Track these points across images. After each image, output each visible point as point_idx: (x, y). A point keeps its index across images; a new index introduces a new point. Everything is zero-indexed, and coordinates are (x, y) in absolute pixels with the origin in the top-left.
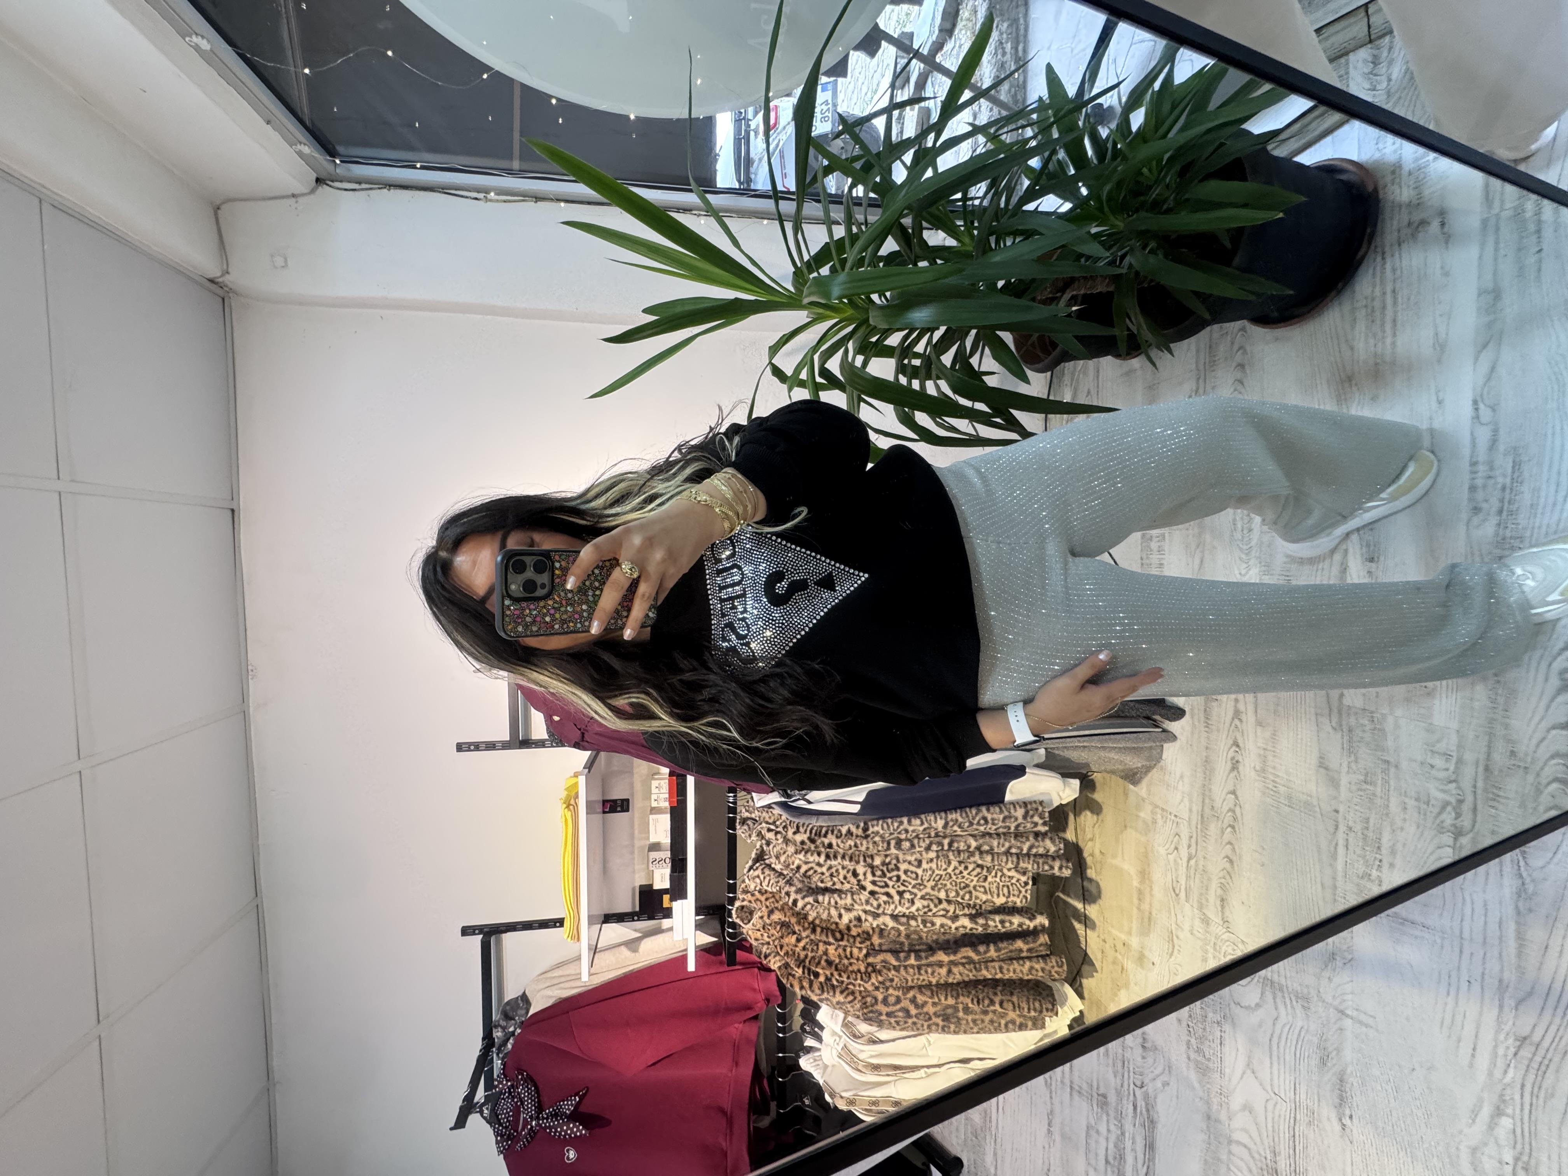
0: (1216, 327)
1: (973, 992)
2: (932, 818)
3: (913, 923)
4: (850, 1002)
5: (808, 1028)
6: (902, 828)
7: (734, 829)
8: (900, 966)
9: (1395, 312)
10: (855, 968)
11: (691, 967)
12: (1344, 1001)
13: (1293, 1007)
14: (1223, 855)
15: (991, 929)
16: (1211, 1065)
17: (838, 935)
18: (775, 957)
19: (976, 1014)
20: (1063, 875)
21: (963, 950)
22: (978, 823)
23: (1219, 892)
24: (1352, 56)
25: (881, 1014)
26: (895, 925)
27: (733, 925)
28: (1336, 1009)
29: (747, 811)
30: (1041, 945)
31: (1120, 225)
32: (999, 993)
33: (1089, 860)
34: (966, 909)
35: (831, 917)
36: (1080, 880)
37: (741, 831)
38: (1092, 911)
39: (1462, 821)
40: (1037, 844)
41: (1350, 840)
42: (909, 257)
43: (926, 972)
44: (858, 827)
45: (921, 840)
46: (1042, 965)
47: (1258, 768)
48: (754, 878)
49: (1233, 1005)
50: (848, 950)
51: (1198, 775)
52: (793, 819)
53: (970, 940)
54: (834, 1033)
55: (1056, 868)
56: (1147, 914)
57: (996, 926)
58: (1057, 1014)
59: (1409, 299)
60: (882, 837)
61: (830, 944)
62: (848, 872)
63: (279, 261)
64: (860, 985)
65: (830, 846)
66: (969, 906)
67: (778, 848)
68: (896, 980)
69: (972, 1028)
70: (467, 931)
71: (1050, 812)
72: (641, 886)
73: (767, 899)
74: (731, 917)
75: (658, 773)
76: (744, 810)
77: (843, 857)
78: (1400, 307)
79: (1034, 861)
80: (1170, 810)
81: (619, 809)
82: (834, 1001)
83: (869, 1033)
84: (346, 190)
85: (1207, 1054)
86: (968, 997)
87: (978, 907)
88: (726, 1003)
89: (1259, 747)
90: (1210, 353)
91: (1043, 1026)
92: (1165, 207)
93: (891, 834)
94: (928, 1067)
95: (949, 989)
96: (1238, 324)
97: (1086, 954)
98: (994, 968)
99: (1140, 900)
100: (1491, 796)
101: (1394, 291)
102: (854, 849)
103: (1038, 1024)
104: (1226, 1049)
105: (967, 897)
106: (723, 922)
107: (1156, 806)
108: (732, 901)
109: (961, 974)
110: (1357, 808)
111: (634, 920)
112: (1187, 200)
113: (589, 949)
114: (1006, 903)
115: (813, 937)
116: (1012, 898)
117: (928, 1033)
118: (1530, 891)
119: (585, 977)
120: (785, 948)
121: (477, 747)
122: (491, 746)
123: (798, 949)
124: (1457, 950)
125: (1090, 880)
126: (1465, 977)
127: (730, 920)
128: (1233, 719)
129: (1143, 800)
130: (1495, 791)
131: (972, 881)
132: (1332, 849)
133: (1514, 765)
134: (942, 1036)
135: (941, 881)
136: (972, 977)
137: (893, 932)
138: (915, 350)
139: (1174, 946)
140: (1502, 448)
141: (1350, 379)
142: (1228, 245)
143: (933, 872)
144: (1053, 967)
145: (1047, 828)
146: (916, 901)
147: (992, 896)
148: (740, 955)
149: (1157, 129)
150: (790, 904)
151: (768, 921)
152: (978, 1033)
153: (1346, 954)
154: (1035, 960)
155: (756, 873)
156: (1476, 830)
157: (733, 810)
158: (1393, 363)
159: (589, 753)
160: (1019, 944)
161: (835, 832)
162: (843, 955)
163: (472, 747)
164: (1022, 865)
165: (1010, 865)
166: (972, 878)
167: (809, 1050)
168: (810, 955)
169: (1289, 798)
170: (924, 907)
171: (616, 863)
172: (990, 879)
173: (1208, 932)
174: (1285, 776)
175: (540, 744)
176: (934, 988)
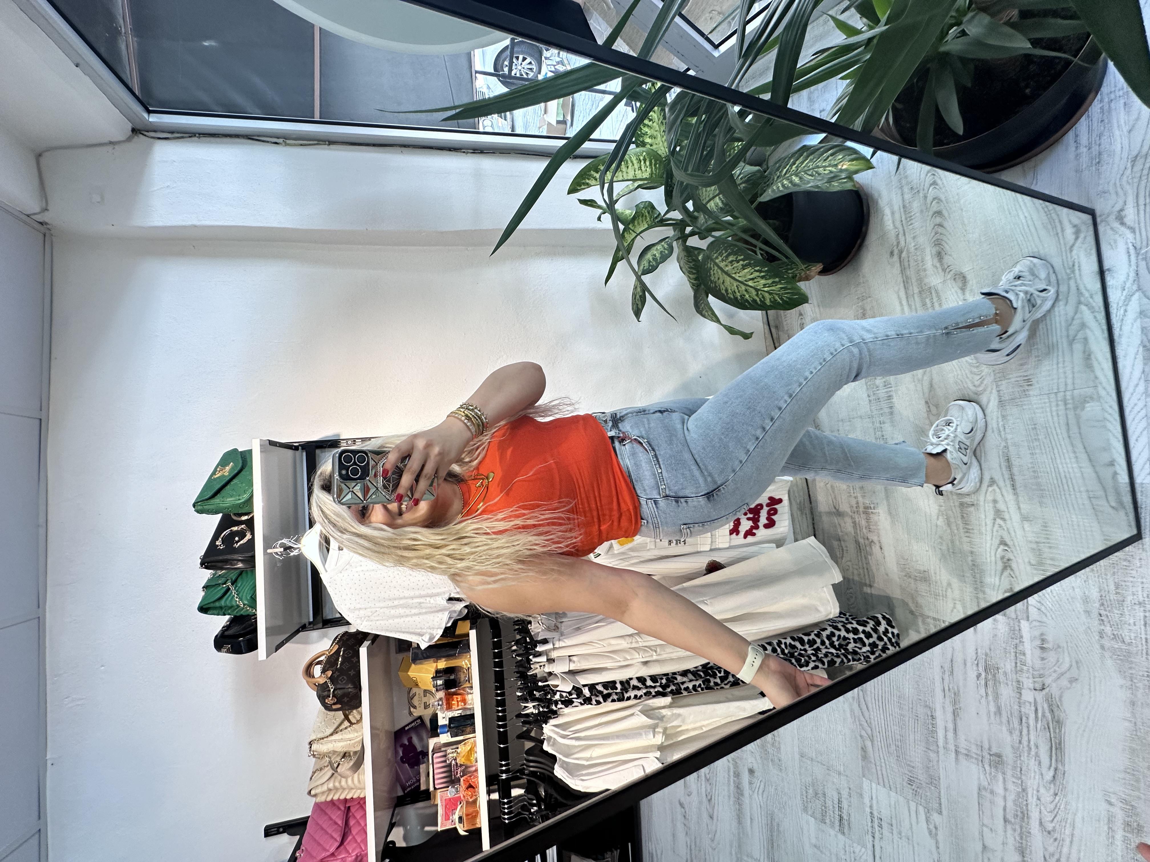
63: (97, 198)
70: (271, 831)
84: (160, 139)
89: (1031, 542)
90: (905, 211)
128: (995, 519)
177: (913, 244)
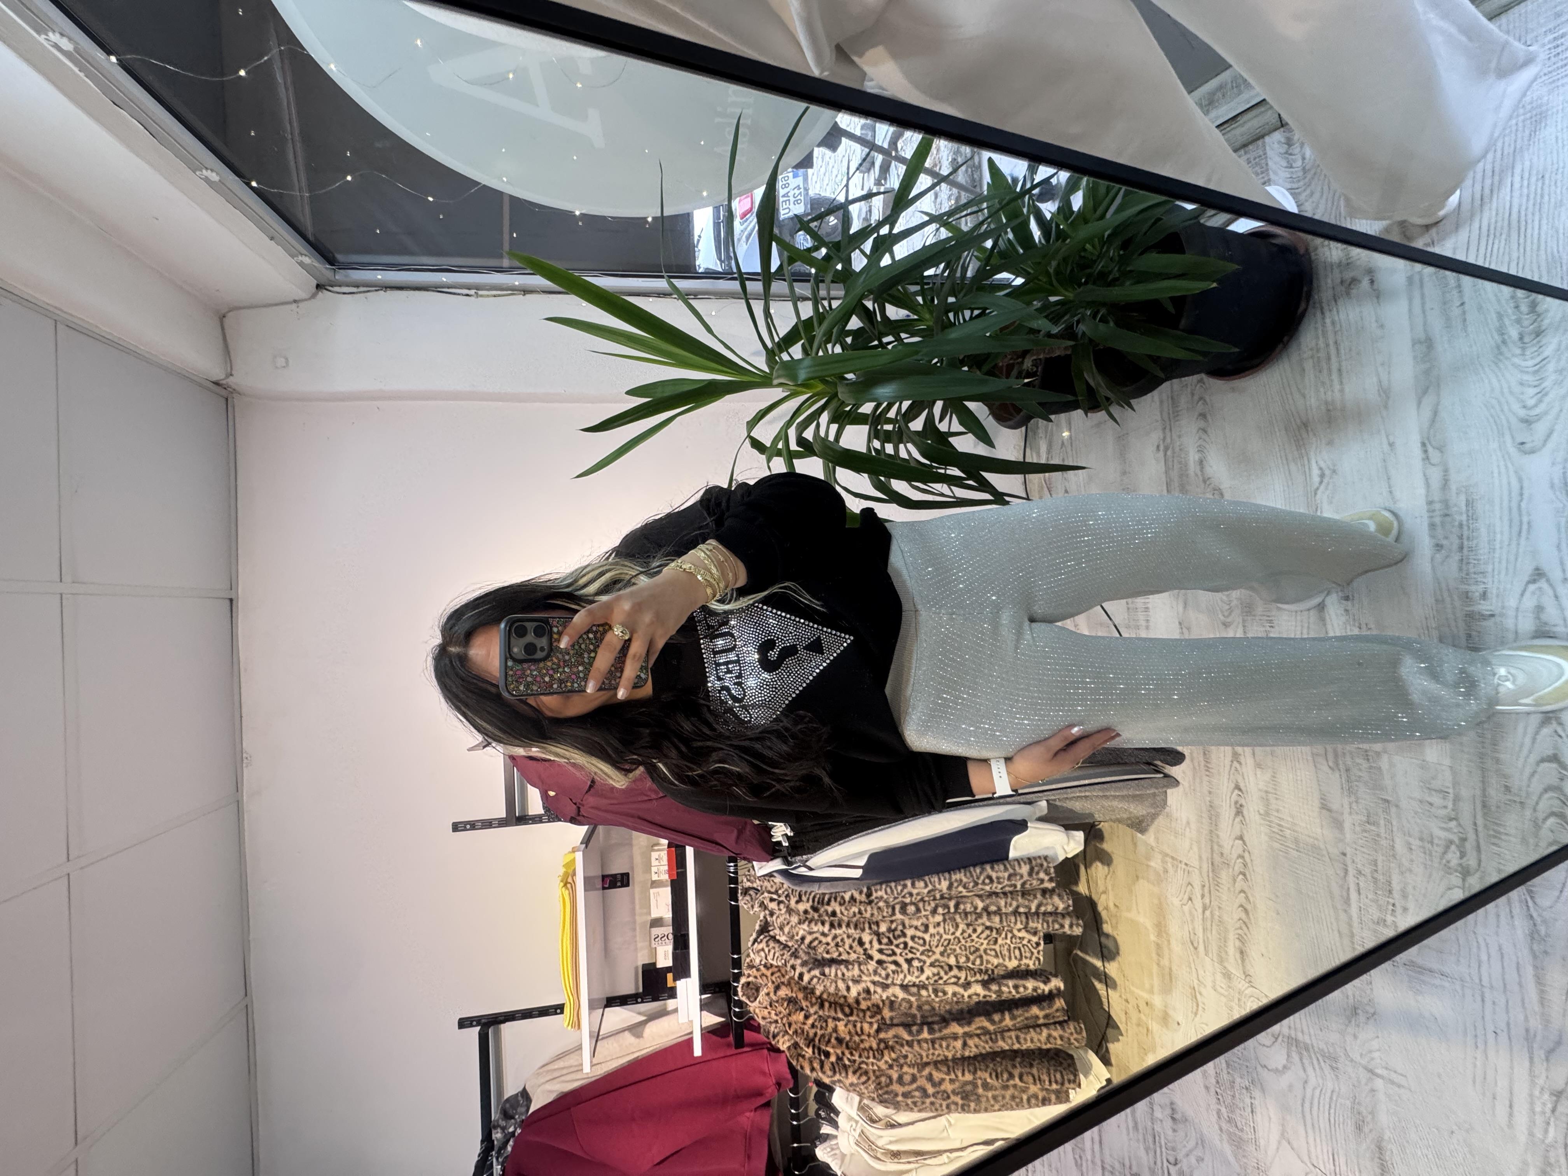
0: (1174, 381)
1: (991, 1065)
2: (936, 880)
3: (924, 993)
4: (863, 1083)
5: (822, 1114)
6: (906, 891)
7: (737, 900)
8: (913, 1041)
9: (1340, 362)
10: (866, 1045)
11: (698, 1051)
12: (1372, 1059)
13: (1321, 1068)
14: (1236, 905)
15: (1005, 995)
16: (1245, 1137)
17: (847, 1010)
18: (783, 1036)
19: (996, 1089)
20: (1074, 934)
21: (977, 1019)
22: (984, 883)
23: (1238, 943)
24: (1267, 139)
25: (896, 1095)
26: (906, 996)
27: (740, 1004)
28: (1366, 1068)
29: (748, 880)
30: (1057, 1010)
31: (1070, 295)
32: (1018, 1065)
33: (1104, 914)
34: (978, 975)
35: (839, 990)
36: (1097, 936)
37: (743, 902)
38: (1112, 969)
39: (1468, 860)
40: (1045, 901)
41: (1361, 884)
42: (873, 333)
43: (941, 1046)
44: (861, 892)
45: (927, 904)
46: (1061, 1032)
47: (1262, 812)
48: (758, 952)
49: (1259, 1068)
50: (859, 1025)
51: (1204, 821)
52: (795, 888)
53: (985, 1009)
54: (850, 1119)
55: (1067, 927)
56: (1167, 970)
57: (1010, 992)
58: (1079, 1086)
59: (1350, 350)
60: (886, 902)
61: (839, 1020)
62: (854, 941)
63: (281, 362)
64: (873, 1064)
65: (834, 914)
66: (980, 971)
67: (781, 919)
68: (910, 1056)
69: (993, 1106)
70: (464, 1023)
71: (1054, 867)
72: (644, 965)
73: (772, 974)
74: (736, 994)
75: (658, 844)
76: (745, 880)
77: (848, 925)
78: (1343, 357)
79: (1044, 920)
80: (1179, 858)
81: (619, 884)
82: (847, 1082)
83: (887, 1116)
84: (344, 293)
85: (1239, 1124)
86: (986, 1071)
87: (990, 972)
88: (735, 1091)
89: (1260, 790)
90: (1173, 403)
91: (1067, 1100)
92: (1111, 277)
93: (895, 898)
94: (951, 1151)
95: (966, 1064)
96: (1196, 377)
97: (1109, 1016)
98: (1011, 1038)
99: (1159, 955)
100: (1492, 833)
101: (1336, 343)
102: (858, 916)
103: (1062, 1096)
104: (1258, 1117)
105: (978, 962)
106: (729, 1000)
107: (1167, 855)
108: (736, 978)
109: (976, 1046)
110: (1363, 849)
111: (637, 1003)
112: (1131, 271)
113: (591, 1036)
114: (1018, 966)
115: (821, 1013)
116: (1024, 961)
117: (948, 1113)
118: (1543, 933)
119: (587, 1069)
120: (794, 1026)
121: (473, 825)
122: (487, 824)
123: (806, 1027)
124: (1479, 999)
125: (1107, 936)
126: (1490, 1028)
127: (736, 998)
128: (1232, 762)
129: (1152, 848)
130: (1496, 828)
131: (982, 944)
132: (1345, 894)
133: (1510, 800)
134: (962, 1115)
135: (950, 946)
136: (988, 1049)
137: (904, 1004)
138: (888, 416)
139: (1198, 1005)
140: (1453, 487)
141: (1305, 425)
142: (1171, 309)
143: (941, 937)
144: (1072, 1034)
145: (1054, 885)
146: (925, 969)
147: (1004, 960)
148: (748, 1035)
149: (1095, 210)
150: (796, 978)
151: (774, 998)
152: (999, 1110)
153: (1368, 1008)
154: (1052, 1027)
155: (761, 946)
156: (1482, 869)
157: (735, 880)
158: (1343, 409)
159: (587, 827)
160: (1035, 1010)
161: (839, 899)
162: (853, 1031)
163: (468, 827)
164: (1032, 924)
165: (1019, 926)
166: (982, 941)
167: (827, 1137)
168: (819, 1033)
169: (1296, 841)
170: (934, 975)
171: (617, 940)
172: (1000, 941)
173: (1229, 987)
174: (1289, 819)
175: (537, 819)
176: (951, 1064)
177: (1178, 443)
